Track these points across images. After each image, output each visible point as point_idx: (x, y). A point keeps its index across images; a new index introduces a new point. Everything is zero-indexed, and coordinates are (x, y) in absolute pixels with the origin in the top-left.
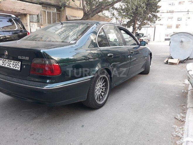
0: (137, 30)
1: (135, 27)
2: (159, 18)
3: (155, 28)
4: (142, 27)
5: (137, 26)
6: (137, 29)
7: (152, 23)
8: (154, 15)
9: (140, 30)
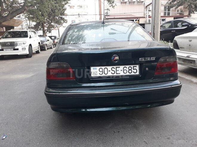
0: (46, 33)
1: (44, 30)
2: (66, 20)
3: (59, 30)
4: (51, 30)
5: (46, 29)
6: (47, 31)
7: (60, 26)
8: (61, 18)
9: (50, 32)
